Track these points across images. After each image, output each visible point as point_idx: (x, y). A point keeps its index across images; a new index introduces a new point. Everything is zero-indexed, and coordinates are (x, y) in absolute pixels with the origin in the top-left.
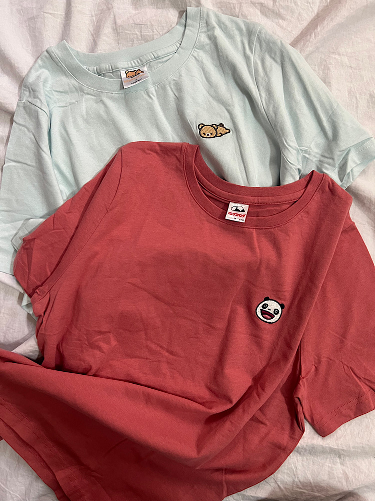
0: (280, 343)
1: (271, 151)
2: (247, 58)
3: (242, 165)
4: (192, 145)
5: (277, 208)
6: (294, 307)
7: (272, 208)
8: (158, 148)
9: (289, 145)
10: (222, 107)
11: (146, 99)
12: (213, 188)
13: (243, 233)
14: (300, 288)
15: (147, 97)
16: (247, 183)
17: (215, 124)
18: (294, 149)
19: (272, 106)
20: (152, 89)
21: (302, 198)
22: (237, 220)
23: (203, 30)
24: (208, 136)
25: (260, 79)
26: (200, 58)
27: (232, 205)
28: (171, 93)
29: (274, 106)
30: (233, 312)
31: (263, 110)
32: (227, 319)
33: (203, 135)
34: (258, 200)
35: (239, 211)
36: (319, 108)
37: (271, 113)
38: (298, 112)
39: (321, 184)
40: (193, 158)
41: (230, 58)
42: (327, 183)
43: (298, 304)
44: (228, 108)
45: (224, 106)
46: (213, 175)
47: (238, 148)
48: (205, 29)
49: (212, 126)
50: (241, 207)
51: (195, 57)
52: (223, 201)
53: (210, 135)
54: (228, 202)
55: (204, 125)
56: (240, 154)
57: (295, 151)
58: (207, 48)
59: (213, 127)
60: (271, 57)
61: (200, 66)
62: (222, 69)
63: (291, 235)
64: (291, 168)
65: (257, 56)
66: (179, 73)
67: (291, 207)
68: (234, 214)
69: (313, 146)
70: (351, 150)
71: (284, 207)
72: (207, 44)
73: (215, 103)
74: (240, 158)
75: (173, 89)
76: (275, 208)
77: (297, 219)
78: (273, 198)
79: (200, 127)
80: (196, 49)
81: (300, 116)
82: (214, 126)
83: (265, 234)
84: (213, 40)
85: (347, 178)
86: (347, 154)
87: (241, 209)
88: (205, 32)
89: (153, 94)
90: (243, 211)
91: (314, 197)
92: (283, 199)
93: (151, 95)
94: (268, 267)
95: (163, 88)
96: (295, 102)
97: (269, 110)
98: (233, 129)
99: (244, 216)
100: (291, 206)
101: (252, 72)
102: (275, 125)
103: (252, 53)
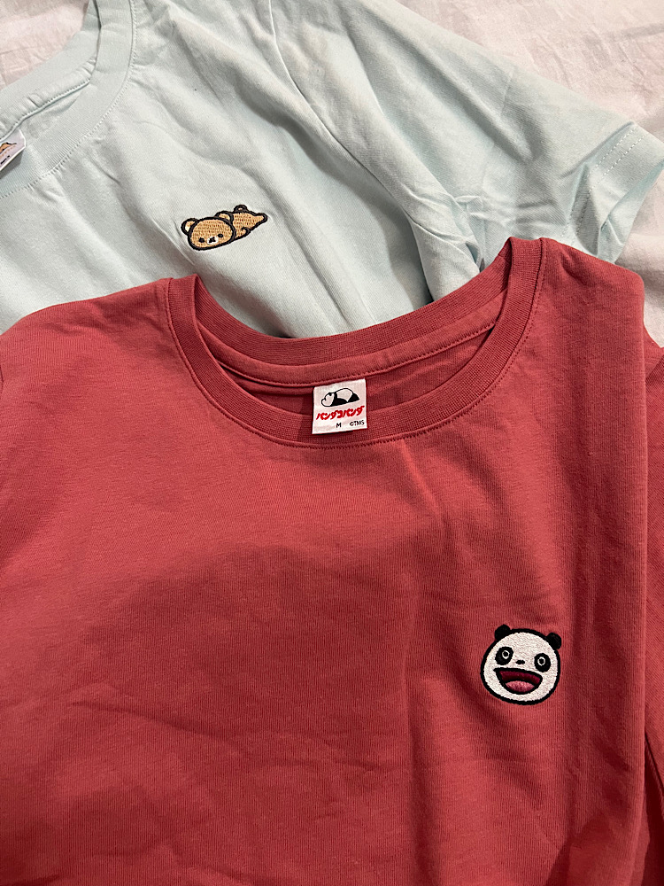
0: (585, 760)
1: (386, 232)
2: (261, 47)
3: (320, 286)
4: (181, 280)
5: (445, 363)
6: (589, 631)
7: (432, 367)
8: (97, 313)
9: (423, 196)
10: (231, 168)
11: (40, 207)
12: (263, 366)
13: (375, 458)
14: (588, 570)
15: (40, 201)
16: (344, 324)
17: (223, 212)
18: (440, 202)
19: (350, 122)
20: (49, 179)
21: (502, 317)
22: (346, 428)
23: (142, 22)
24: (213, 243)
25: (304, 76)
26: (152, 81)
27: (319, 393)
28: (97, 176)
29: (356, 120)
30: (417, 700)
31: (333, 139)
32: (407, 729)
33: (198, 244)
34: (385, 356)
35: (343, 402)
36: (470, 91)
37: (355, 138)
38: (421, 116)
39: (543, 267)
40: (190, 310)
41: (218, 56)
42: (559, 260)
43: (596, 620)
44: (247, 165)
45: (237, 165)
46: (254, 335)
47: (299, 249)
48: (147, 18)
49: (217, 216)
50: (344, 389)
51: (138, 82)
52: (296, 391)
53: (217, 239)
54: (308, 390)
55: (199, 221)
56: (305, 261)
57: (444, 206)
58: (163, 55)
59: (221, 219)
60: (317, 24)
61: (157, 99)
62: (212, 89)
63: (509, 425)
64: (447, 247)
65: (285, 36)
66: (107, 124)
67: (482, 350)
68: (333, 415)
69: (487, 187)
70: (591, 168)
71: (463, 354)
72: (161, 48)
73: (213, 167)
74: (310, 270)
75: (102, 165)
76: (440, 364)
77: (509, 377)
78: (425, 338)
79: (187, 228)
80: (136, 66)
81: (429, 125)
82: (222, 216)
83: (436, 443)
84: (171, 32)
85: (605, 241)
86: (584, 180)
87: (346, 395)
88: (148, 24)
89: (53, 190)
90: (354, 398)
91: (535, 305)
92: (452, 334)
93: (49, 193)
94: (474, 536)
95: (76, 168)
96: (407, 97)
97: (345, 134)
98: (274, 210)
99: (359, 410)
100: (481, 346)
101: (283, 70)
102: (374, 164)
103: (271, 32)
